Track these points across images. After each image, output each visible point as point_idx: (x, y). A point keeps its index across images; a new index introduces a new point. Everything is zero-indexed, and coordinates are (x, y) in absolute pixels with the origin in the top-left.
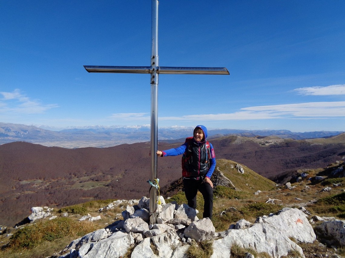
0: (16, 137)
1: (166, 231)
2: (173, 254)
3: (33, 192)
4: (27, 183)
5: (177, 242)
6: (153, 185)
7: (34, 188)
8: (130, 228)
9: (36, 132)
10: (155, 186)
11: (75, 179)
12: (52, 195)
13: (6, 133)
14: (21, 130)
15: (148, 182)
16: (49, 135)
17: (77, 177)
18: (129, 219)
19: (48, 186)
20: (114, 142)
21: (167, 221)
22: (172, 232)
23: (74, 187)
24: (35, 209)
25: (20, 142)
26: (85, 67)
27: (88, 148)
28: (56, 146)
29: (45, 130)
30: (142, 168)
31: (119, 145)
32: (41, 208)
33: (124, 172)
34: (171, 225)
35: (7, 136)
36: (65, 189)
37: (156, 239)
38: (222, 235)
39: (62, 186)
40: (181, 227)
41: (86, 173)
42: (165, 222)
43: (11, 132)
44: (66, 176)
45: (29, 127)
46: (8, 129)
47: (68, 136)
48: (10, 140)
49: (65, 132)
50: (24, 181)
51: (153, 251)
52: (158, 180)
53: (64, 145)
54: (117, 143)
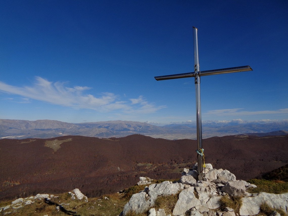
0: (134, 131)
1: (208, 186)
2: (209, 200)
3: (145, 173)
4: (142, 165)
5: (215, 194)
6: (199, 153)
7: (146, 169)
8: (184, 181)
9: (147, 127)
10: (201, 154)
11: (176, 165)
12: (159, 176)
13: (128, 128)
14: (138, 126)
15: (196, 151)
16: (156, 129)
17: (176, 163)
18: (184, 176)
19: (156, 169)
20: (206, 135)
21: (211, 180)
22: (213, 187)
23: (175, 171)
24: (142, 178)
25: (137, 135)
26: (155, 77)
27: (184, 139)
28: (161, 138)
29: (153, 126)
30: (232, 159)
31: (211, 138)
32: (145, 178)
33: (216, 161)
34: (213, 183)
35: (129, 130)
36: (168, 172)
37: (198, 189)
38: (254, 195)
39: (166, 170)
40: (220, 185)
41: (183, 161)
42: (210, 181)
43: (131, 127)
44: (169, 162)
45: (142, 123)
46: (130, 125)
47: (169, 130)
48: (131, 133)
49: (166, 126)
50: (140, 164)
51: (195, 195)
52: (203, 150)
53: (166, 137)
54: (208, 136)
